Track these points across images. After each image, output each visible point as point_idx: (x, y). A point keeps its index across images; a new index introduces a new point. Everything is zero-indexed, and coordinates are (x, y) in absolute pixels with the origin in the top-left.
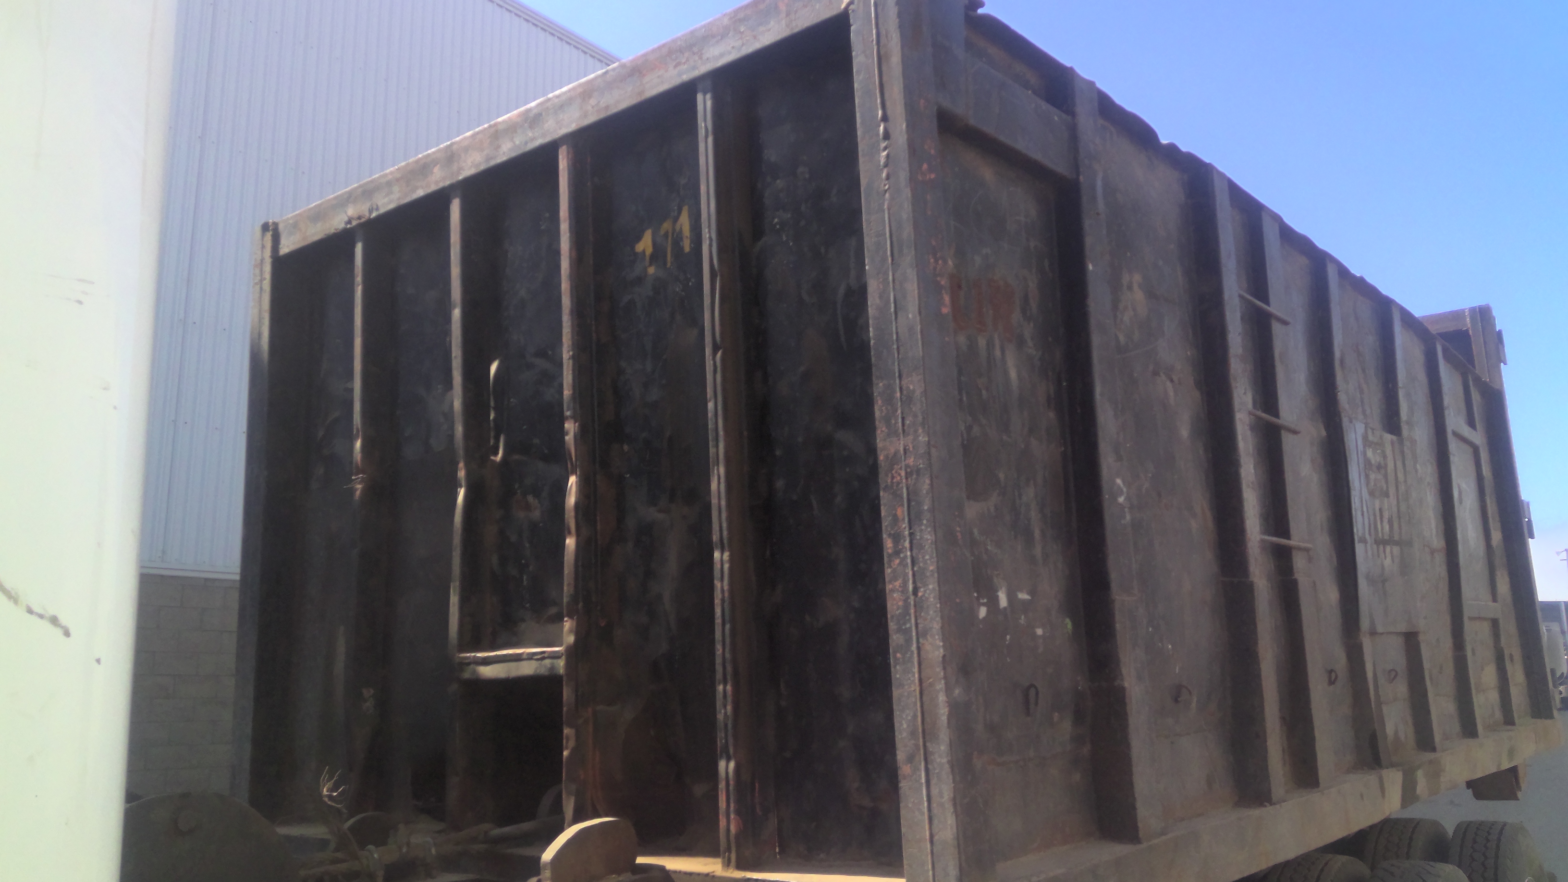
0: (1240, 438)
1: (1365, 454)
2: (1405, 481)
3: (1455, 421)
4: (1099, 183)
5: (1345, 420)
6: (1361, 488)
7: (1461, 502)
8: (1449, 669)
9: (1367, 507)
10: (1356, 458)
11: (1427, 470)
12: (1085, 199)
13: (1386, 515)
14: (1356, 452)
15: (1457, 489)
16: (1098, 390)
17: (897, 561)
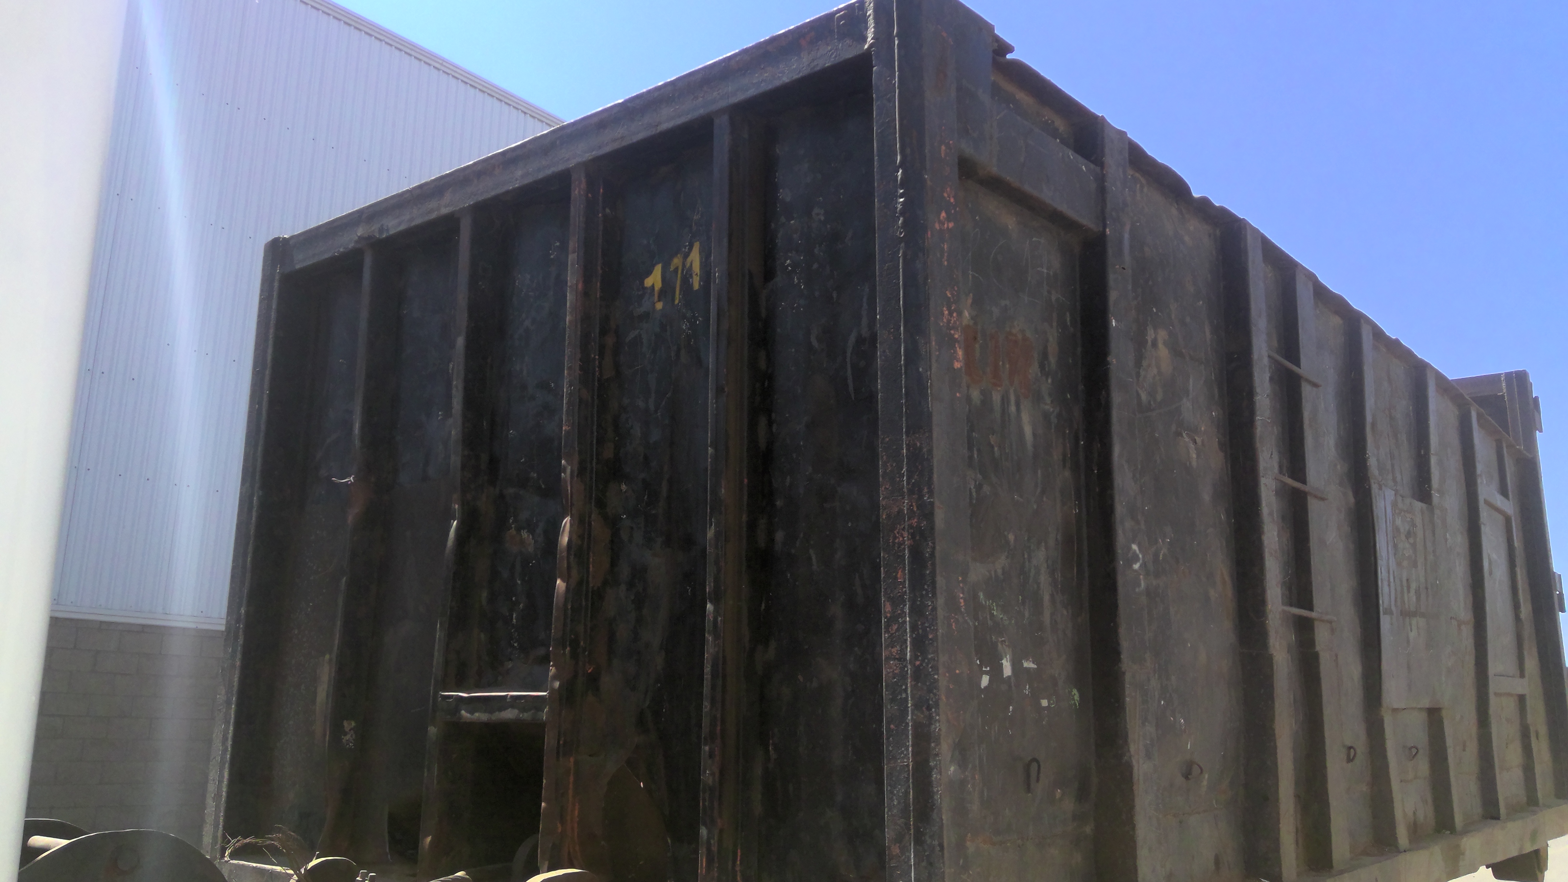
0: (1264, 503)
1: (1394, 521)
2: (1434, 551)
3: (1487, 490)
4: (1126, 236)
5: (1375, 488)
6: (1388, 558)
7: (1491, 573)
8: (1473, 748)
9: (1394, 578)
10: (1385, 527)
11: (1458, 541)
12: (1110, 252)
13: (1414, 586)
14: (1384, 520)
15: (1487, 560)
16: (1117, 450)
17: (895, 627)
